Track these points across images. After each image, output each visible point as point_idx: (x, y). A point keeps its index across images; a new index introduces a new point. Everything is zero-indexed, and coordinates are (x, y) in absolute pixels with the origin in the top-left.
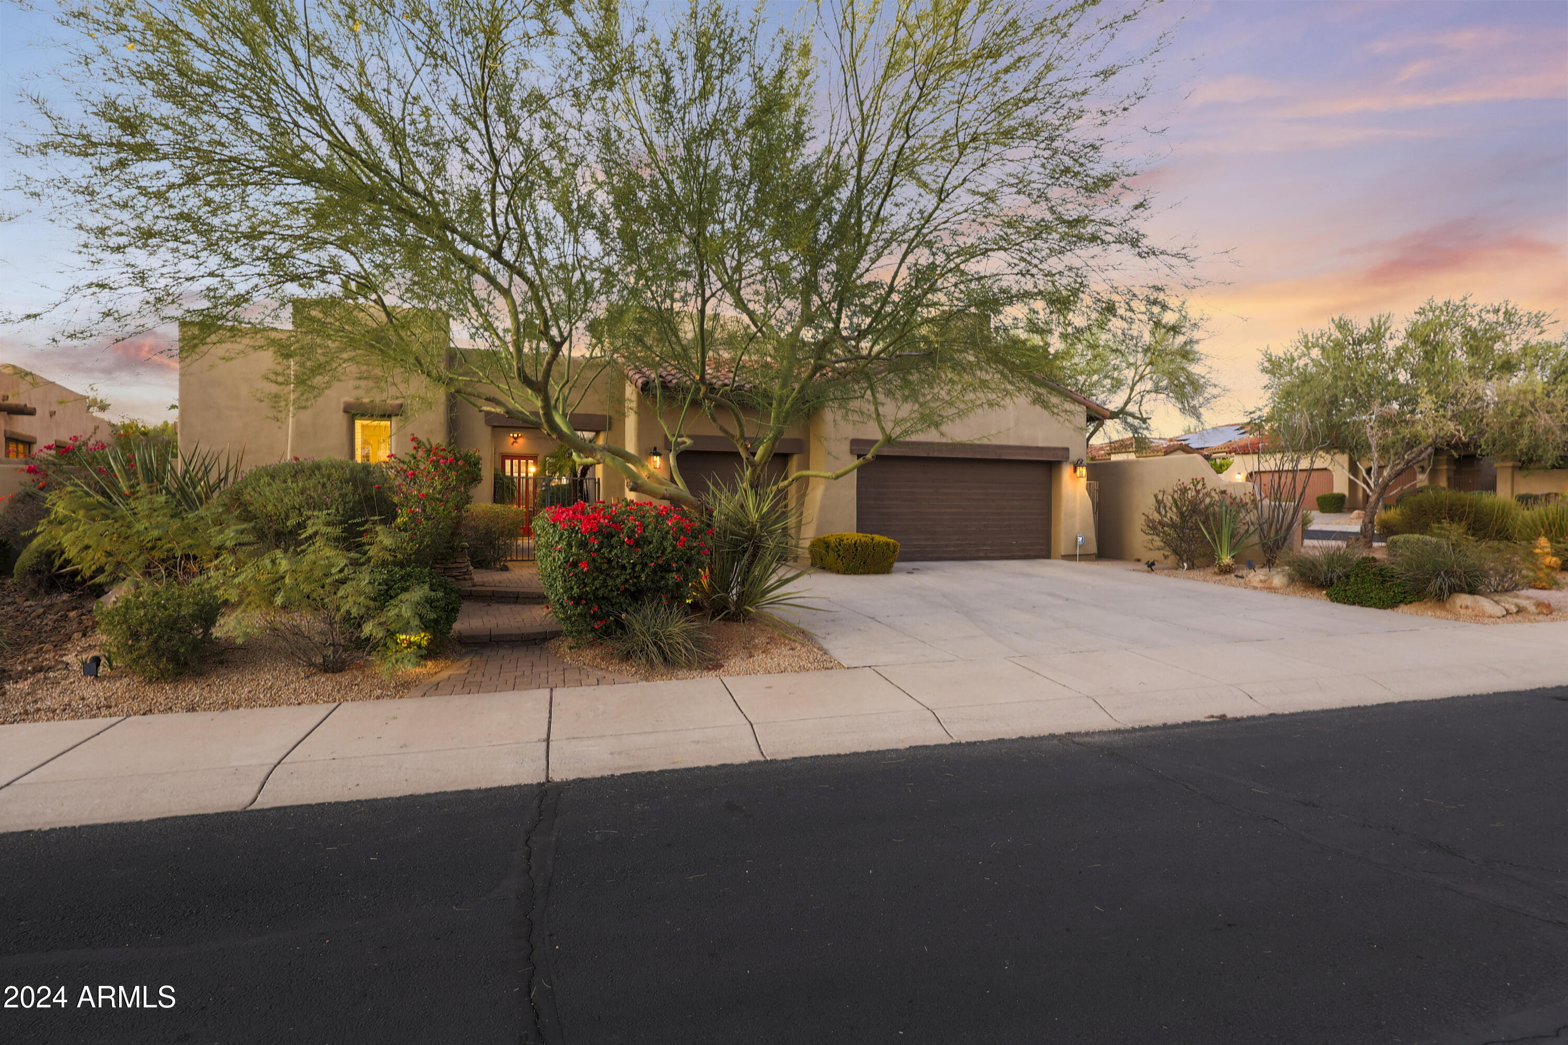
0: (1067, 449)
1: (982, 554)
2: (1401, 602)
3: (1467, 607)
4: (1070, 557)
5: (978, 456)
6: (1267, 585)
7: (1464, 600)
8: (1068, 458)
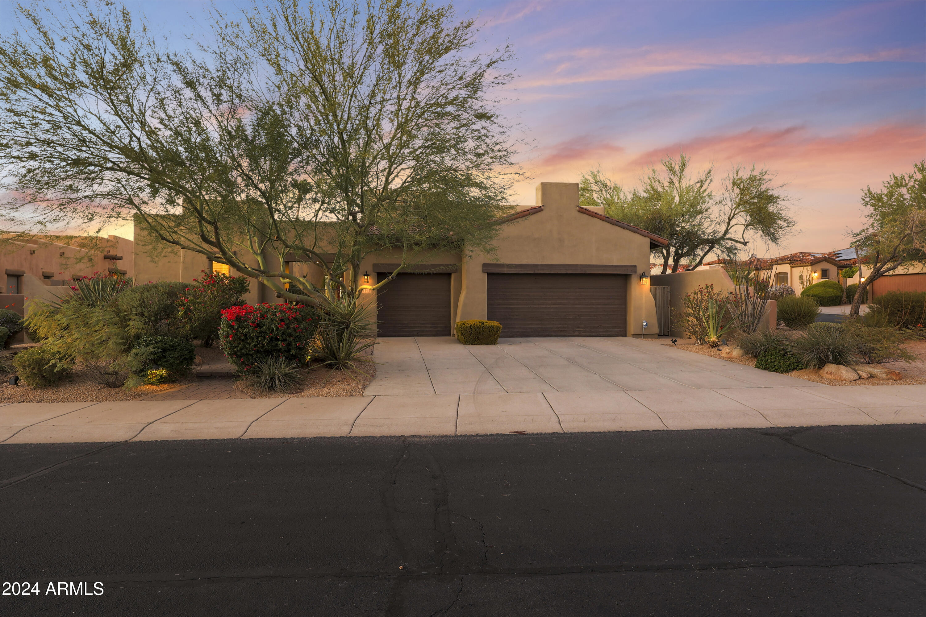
0: (635, 266)
1: (577, 333)
2: (794, 369)
3: (831, 373)
4: (637, 336)
5: (570, 272)
6: (729, 356)
7: (831, 368)
8: (636, 272)
